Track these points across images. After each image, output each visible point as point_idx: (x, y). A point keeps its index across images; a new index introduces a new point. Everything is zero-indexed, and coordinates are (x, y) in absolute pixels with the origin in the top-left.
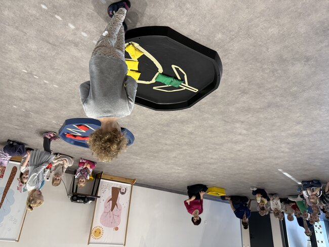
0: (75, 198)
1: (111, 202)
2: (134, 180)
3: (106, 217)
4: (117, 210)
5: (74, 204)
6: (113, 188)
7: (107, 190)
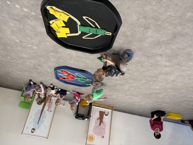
0: (77, 116)
1: (99, 120)
2: (113, 107)
3: (96, 129)
4: (103, 126)
5: (77, 120)
6: (100, 112)
7: (96, 112)
